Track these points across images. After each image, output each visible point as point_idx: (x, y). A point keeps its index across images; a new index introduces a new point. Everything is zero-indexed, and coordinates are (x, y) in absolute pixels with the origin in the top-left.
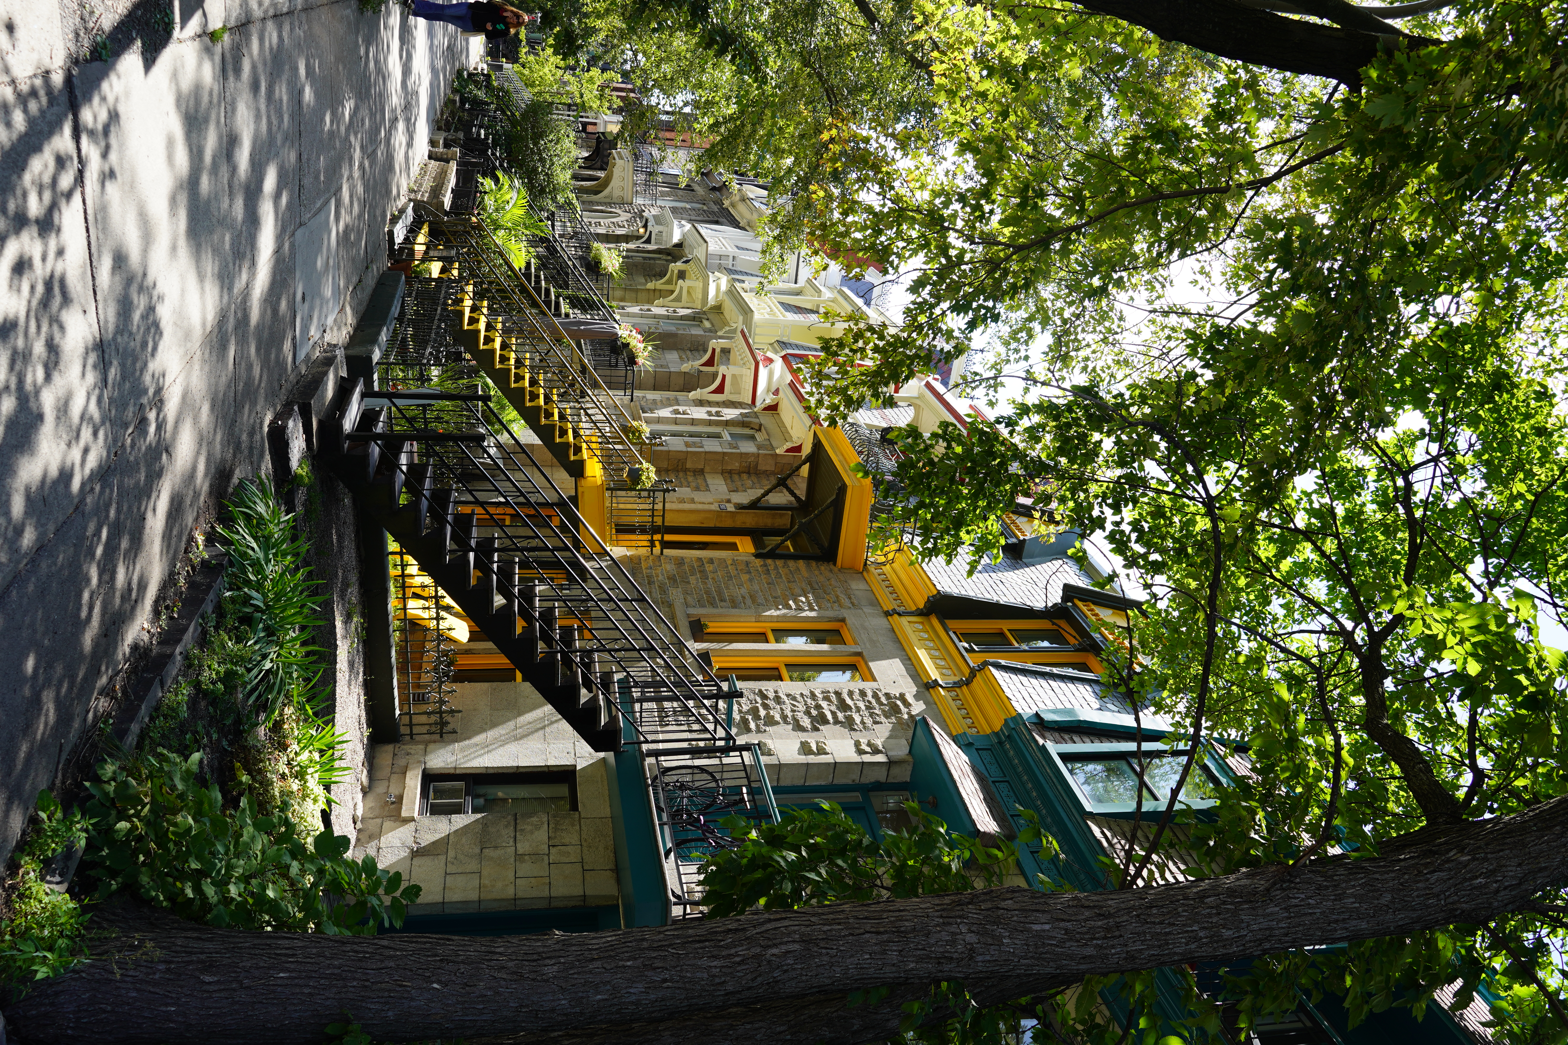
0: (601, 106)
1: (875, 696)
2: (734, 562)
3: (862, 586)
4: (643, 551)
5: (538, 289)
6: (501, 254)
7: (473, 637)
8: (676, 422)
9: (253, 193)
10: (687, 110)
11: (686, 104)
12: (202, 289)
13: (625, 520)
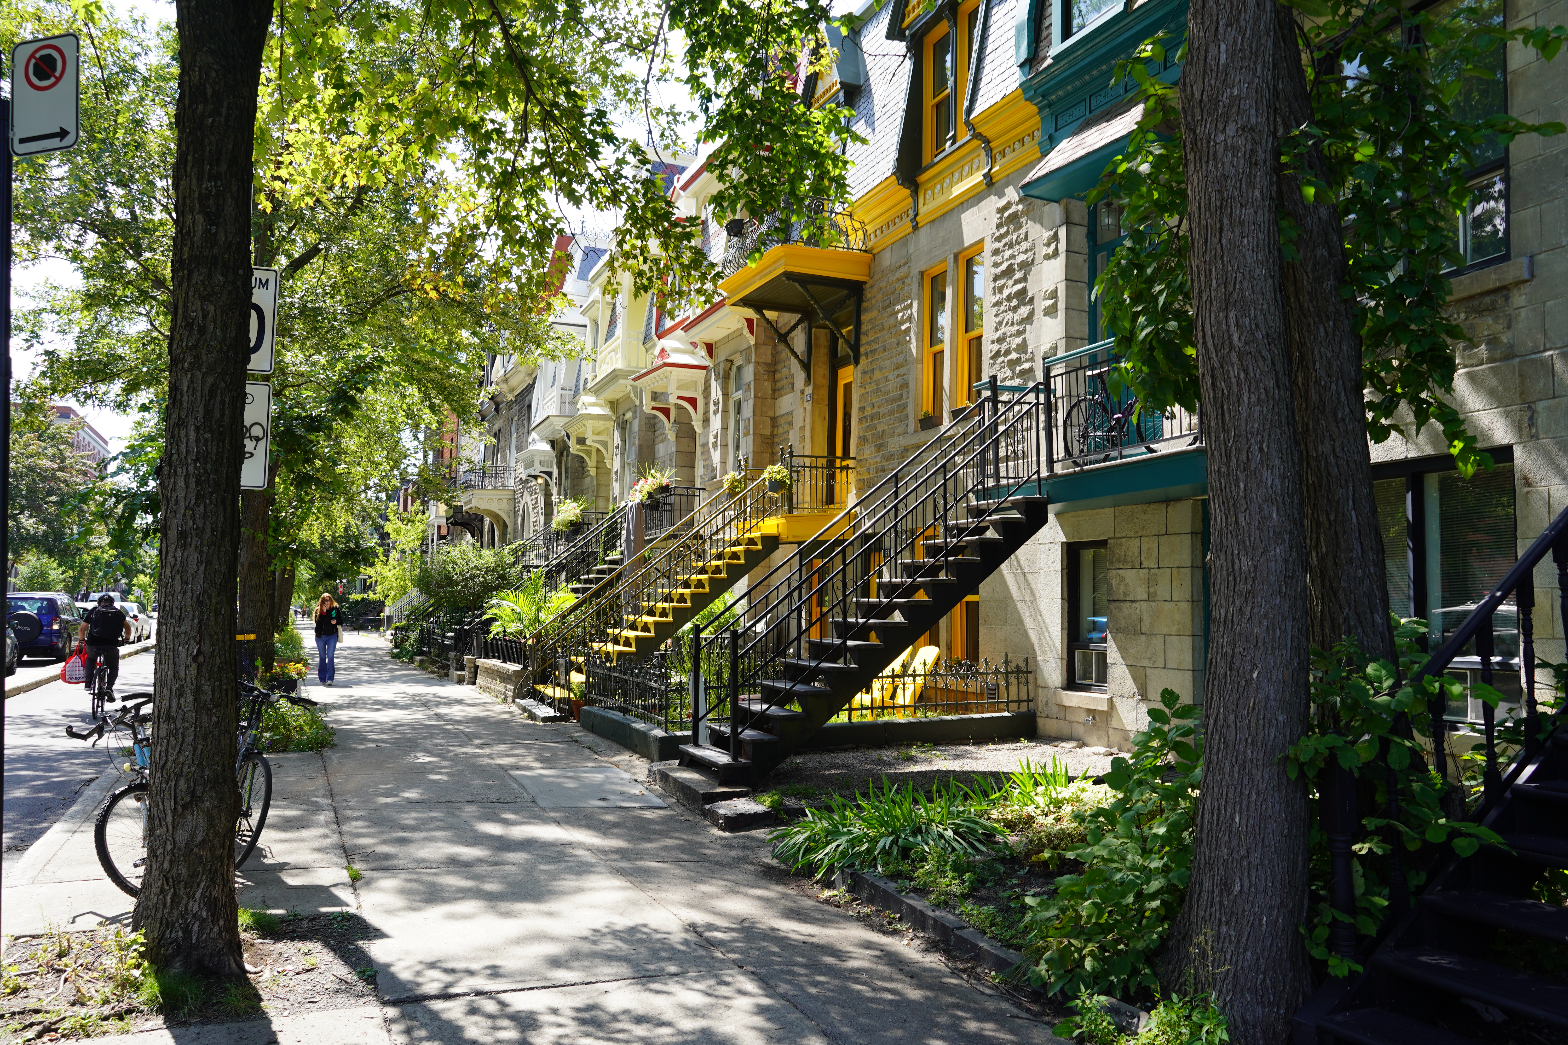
0: (421, 521)
1: (999, 239)
2: (863, 386)
3: (887, 255)
4: (852, 476)
5: (598, 580)
6: (564, 616)
7: (934, 641)
8: (725, 446)
9: (503, 844)
10: (421, 436)
11: (416, 438)
12: (590, 889)
13: (822, 494)
